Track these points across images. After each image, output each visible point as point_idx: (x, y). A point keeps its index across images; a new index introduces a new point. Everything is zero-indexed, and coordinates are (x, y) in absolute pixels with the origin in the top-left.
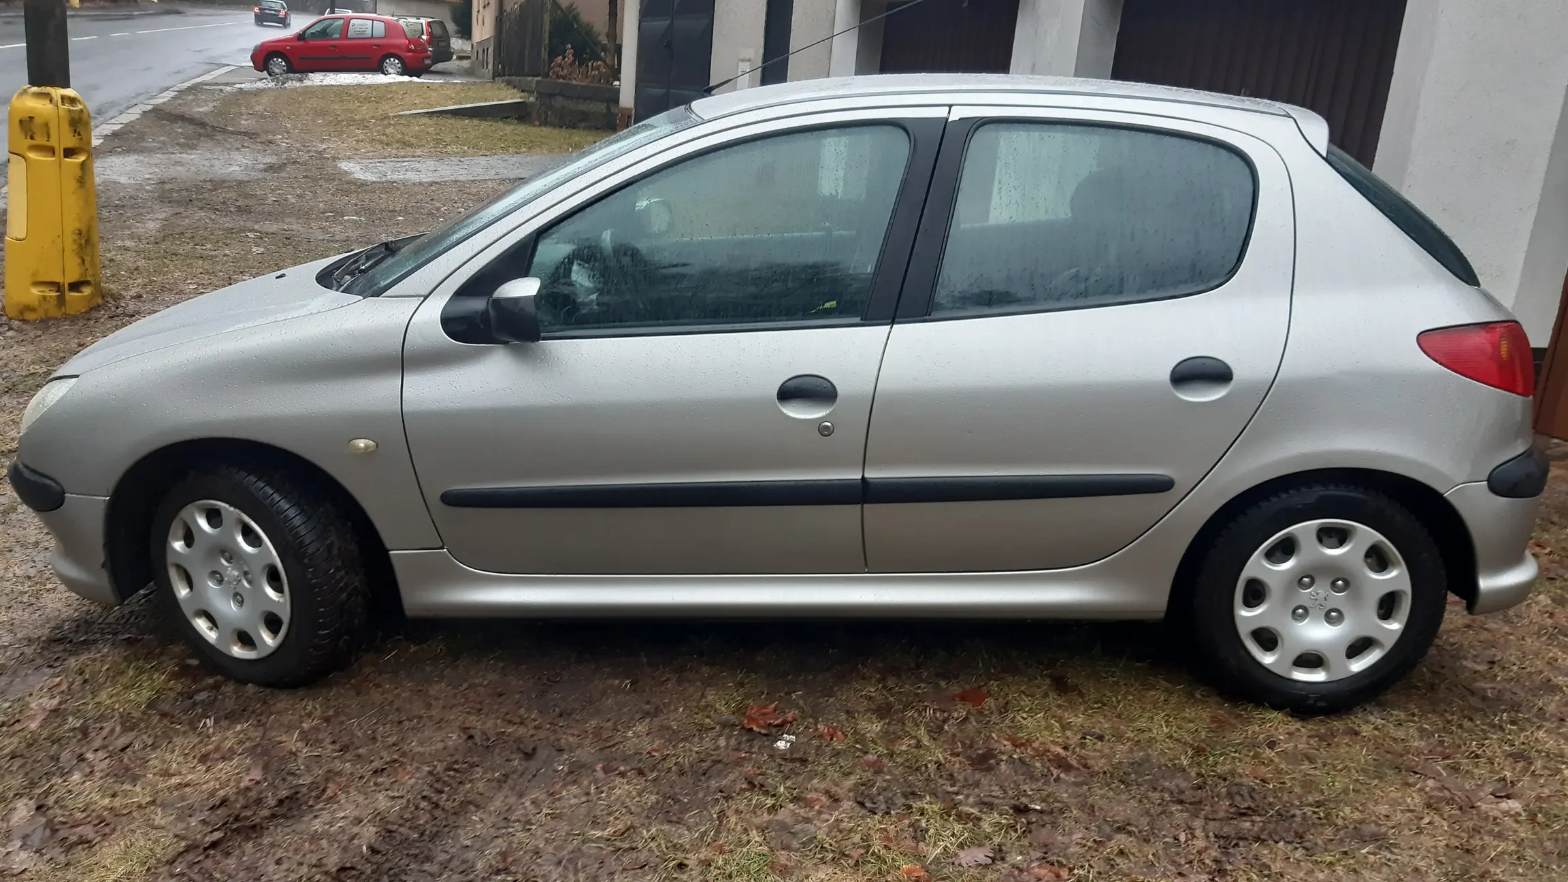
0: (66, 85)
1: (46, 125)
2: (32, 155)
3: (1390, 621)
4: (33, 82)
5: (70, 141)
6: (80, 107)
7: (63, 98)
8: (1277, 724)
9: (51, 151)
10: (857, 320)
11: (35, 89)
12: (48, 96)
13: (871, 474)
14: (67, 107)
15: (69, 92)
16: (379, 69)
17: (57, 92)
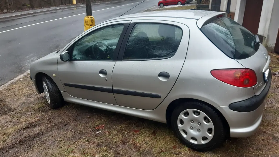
0: (91, 15)
1: (88, 21)
2: (86, 26)
3: (211, 134)
4: (87, 15)
5: (91, 24)
6: (93, 18)
7: (90, 17)
8: (185, 150)
9: (88, 25)
10: (112, 60)
11: (87, 16)
12: (88, 17)
13: (114, 88)
14: (91, 18)
15: (91, 16)
16: (177, 4)
17: (89, 16)
